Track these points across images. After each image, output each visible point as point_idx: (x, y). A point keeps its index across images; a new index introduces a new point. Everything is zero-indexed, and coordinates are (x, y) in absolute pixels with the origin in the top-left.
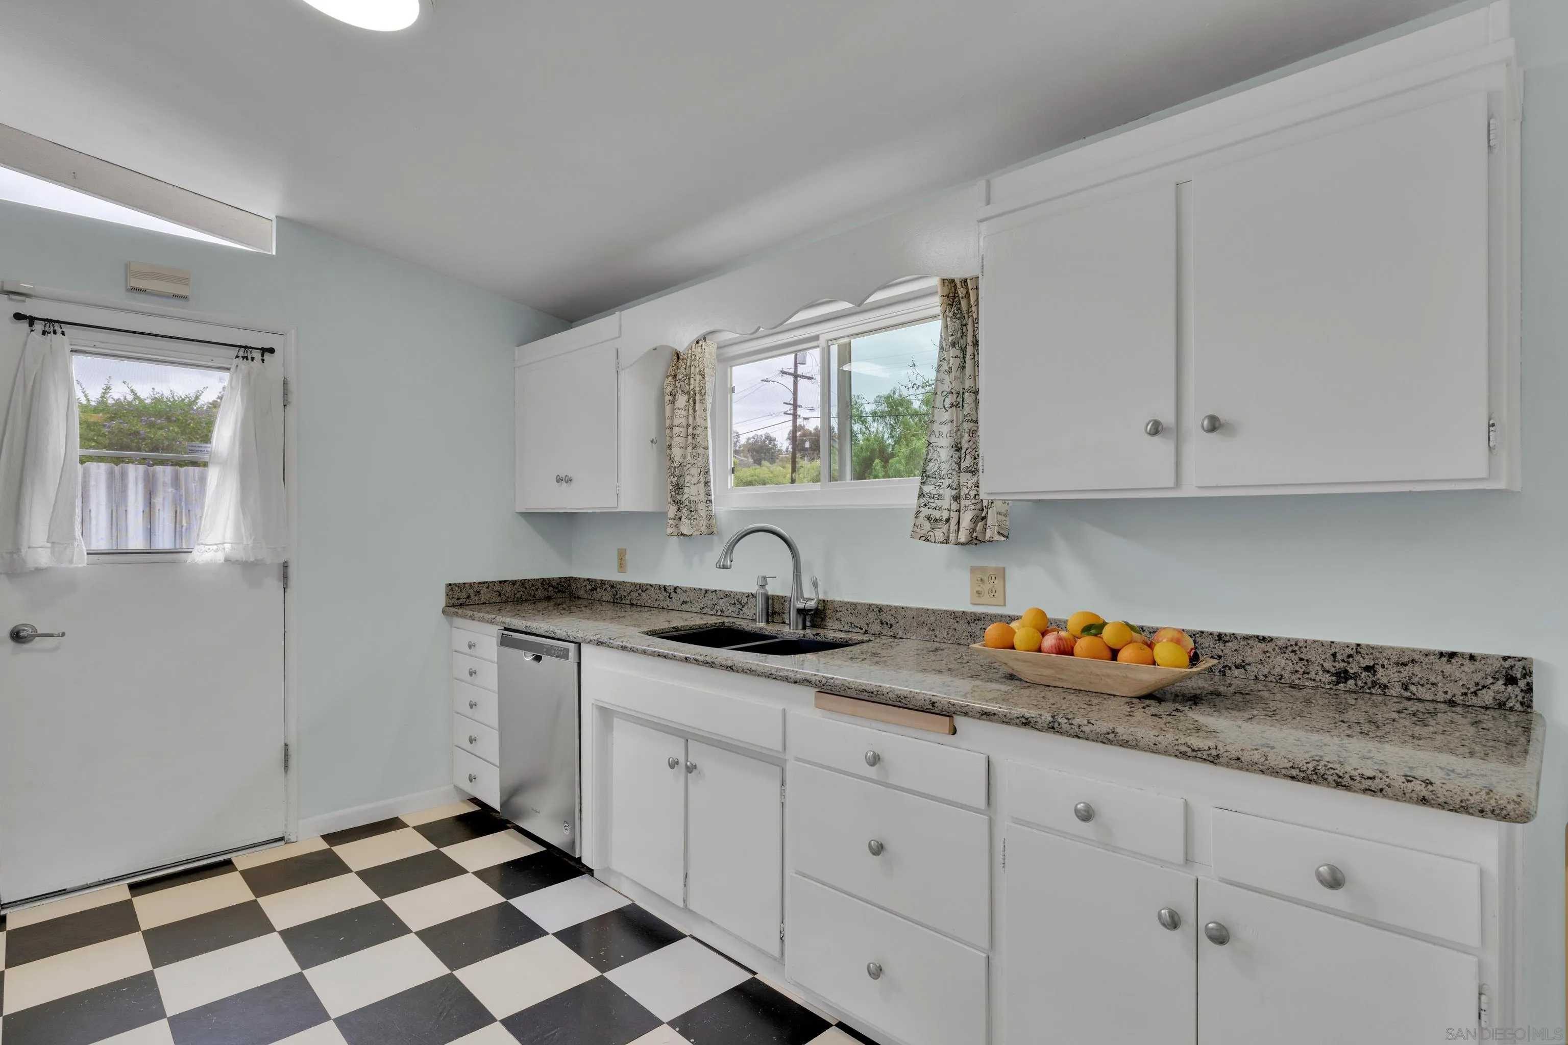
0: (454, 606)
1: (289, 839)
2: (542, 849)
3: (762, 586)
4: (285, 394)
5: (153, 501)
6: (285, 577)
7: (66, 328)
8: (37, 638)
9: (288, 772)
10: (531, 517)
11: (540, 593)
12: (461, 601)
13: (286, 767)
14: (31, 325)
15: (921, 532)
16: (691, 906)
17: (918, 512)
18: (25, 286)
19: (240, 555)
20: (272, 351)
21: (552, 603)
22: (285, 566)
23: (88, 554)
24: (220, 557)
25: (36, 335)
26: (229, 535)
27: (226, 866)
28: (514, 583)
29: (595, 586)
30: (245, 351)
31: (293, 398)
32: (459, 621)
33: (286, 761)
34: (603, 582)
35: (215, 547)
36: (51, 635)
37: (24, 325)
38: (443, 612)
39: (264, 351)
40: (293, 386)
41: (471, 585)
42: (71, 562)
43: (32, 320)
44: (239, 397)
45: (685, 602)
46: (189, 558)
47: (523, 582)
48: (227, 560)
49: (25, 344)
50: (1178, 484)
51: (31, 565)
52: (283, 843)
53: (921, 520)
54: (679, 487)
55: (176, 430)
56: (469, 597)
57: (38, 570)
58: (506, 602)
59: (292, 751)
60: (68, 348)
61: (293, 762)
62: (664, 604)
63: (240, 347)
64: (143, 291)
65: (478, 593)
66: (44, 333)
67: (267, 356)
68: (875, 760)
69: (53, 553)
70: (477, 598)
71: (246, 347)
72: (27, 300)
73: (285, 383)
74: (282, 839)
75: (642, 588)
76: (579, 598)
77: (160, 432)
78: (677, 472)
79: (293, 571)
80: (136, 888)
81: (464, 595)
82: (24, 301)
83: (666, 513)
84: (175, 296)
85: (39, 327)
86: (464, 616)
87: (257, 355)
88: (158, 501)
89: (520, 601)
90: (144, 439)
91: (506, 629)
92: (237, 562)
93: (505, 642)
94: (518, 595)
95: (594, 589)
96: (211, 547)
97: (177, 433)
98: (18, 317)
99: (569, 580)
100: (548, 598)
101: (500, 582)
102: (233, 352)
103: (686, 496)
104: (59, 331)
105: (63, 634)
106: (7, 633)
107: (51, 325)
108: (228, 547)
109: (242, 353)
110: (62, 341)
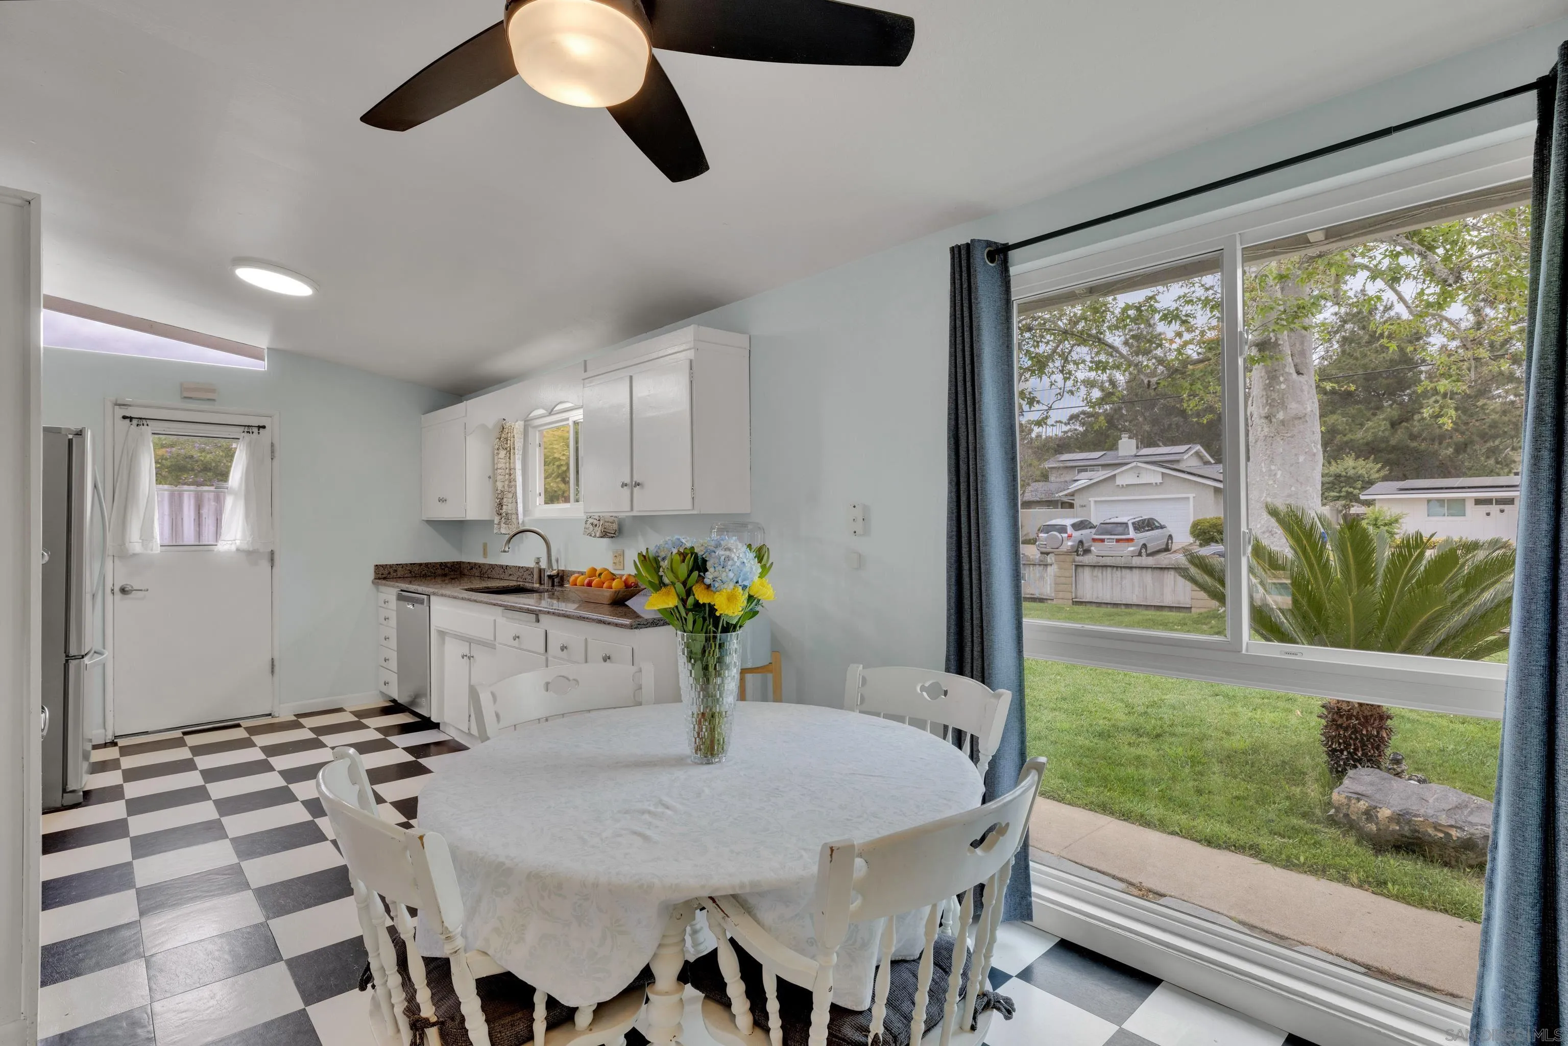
0: (379, 579)
1: (275, 715)
2: (418, 720)
3: (537, 563)
4: (273, 452)
5: (201, 512)
6: (272, 560)
7: (149, 422)
8: (133, 592)
9: (274, 675)
10: (430, 522)
11: (439, 572)
12: (384, 576)
13: (273, 672)
14: (131, 421)
15: (588, 532)
16: (472, 732)
17: (587, 521)
18: (129, 400)
19: (245, 547)
20: (264, 427)
21: (447, 578)
22: (272, 553)
23: (160, 546)
24: (233, 548)
25: (134, 427)
26: (239, 535)
27: (238, 726)
28: (420, 565)
29: (473, 566)
30: (248, 429)
31: (277, 454)
32: (382, 588)
33: (273, 668)
34: (475, 564)
35: (231, 543)
36: (141, 590)
37: (128, 421)
38: (373, 582)
39: (259, 427)
40: (277, 448)
41: (391, 566)
42: (152, 550)
43: (131, 419)
44: (244, 455)
45: (510, 575)
46: (215, 548)
47: (427, 565)
48: (238, 550)
49: (128, 431)
50: (632, 509)
51: (131, 552)
52: (270, 717)
53: (589, 525)
54: (501, 505)
55: (221, 454)
56: (389, 573)
57: (134, 555)
58: (415, 577)
59: (276, 663)
60: (150, 433)
61: (277, 669)
62: (502, 577)
63: (246, 426)
64: (191, 398)
65: (396, 571)
66: (138, 425)
67: (261, 430)
68: (516, 638)
69: (143, 545)
70: (395, 574)
71: (249, 426)
72: (129, 408)
73: (272, 445)
74: (270, 715)
75: (492, 567)
76: (464, 575)
77: (208, 456)
78: (500, 496)
79: (277, 557)
80: (185, 734)
81: (386, 572)
82: (126, 408)
83: (493, 521)
84: (209, 400)
85: (135, 422)
86: (385, 585)
87: (255, 430)
88: (204, 511)
89: (425, 576)
90: (197, 461)
91: (402, 591)
92: (243, 551)
93: (400, 598)
94: (423, 573)
95: (472, 569)
96: (229, 543)
97: (222, 456)
98: (124, 417)
99: (459, 563)
100: (445, 575)
101: (411, 564)
102: (242, 429)
103: (504, 511)
104: (145, 423)
105: (147, 590)
106: (117, 589)
107: (141, 421)
108: (238, 542)
109: (246, 430)
110: (147, 430)
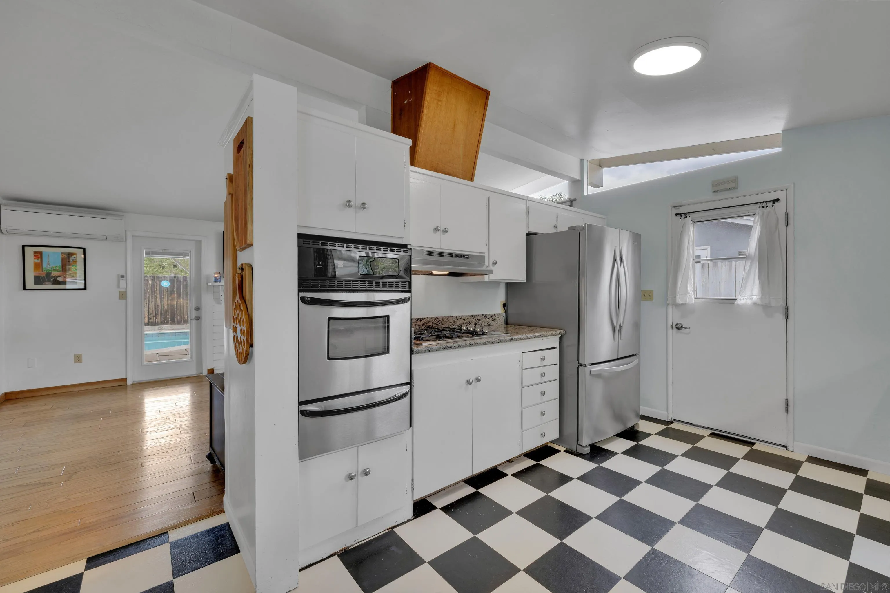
1: (789, 448)
4: (787, 220)
6: (787, 313)
7: (690, 214)
8: (683, 329)
9: (788, 413)
13: (787, 411)
14: (681, 216)
18: (680, 203)
19: (759, 302)
20: (778, 200)
22: (787, 308)
23: (695, 299)
24: (751, 302)
25: (682, 219)
26: (755, 292)
30: (763, 204)
31: (791, 221)
33: (787, 406)
35: (746, 297)
36: (687, 328)
37: (679, 216)
39: (774, 201)
40: (791, 216)
43: (681, 214)
46: (737, 302)
48: (753, 304)
49: (679, 223)
51: (680, 302)
52: (785, 449)
57: (682, 304)
59: (790, 402)
60: (691, 222)
61: (790, 409)
63: (761, 203)
64: (719, 191)
66: (684, 218)
67: (776, 203)
71: (764, 202)
72: (680, 208)
73: (787, 214)
74: (785, 447)
79: (790, 310)
82: (678, 209)
84: (730, 189)
85: (683, 216)
87: (770, 204)
92: (757, 304)
96: (745, 297)
98: (677, 214)
102: (757, 206)
104: (688, 216)
105: (690, 328)
106: (674, 326)
107: (686, 215)
108: (755, 298)
109: (762, 205)
110: (688, 220)
